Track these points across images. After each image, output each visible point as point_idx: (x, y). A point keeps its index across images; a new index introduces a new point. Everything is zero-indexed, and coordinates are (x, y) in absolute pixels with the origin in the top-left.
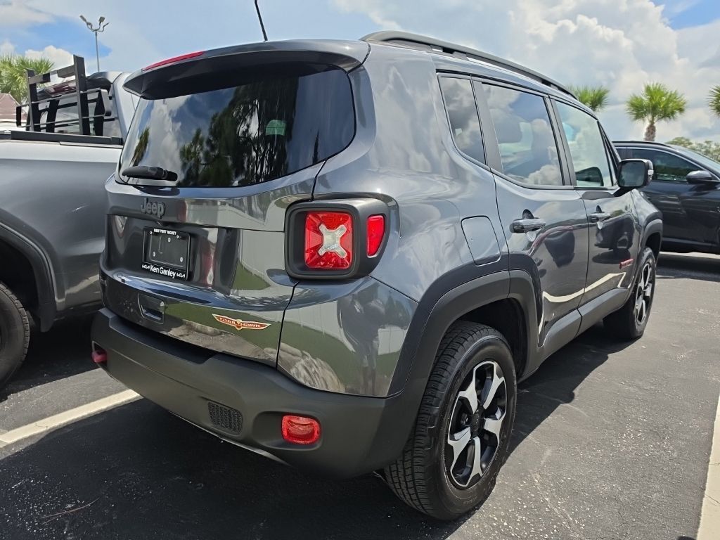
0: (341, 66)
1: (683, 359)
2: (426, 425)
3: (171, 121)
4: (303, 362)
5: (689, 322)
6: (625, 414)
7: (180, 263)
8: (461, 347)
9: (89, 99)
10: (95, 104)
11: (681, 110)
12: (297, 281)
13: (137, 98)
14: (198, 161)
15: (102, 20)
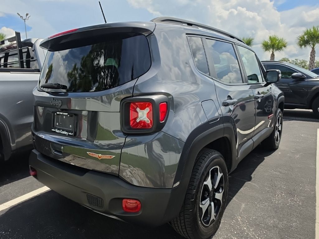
0: (143, 34)
1: (298, 158)
2: (190, 199)
3: (62, 60)
4: (129, 169)
5: (298, 141)
6: (276, 185)
7: (70, 128)
8: (204, 161)
9: (23, 51)
10: (26, 54)
11: (285, 46)
12: (127, 135)
13: (46, 51)
14: (76, 78)
15: (27, 15)
